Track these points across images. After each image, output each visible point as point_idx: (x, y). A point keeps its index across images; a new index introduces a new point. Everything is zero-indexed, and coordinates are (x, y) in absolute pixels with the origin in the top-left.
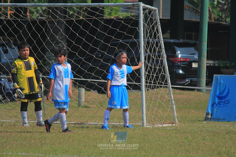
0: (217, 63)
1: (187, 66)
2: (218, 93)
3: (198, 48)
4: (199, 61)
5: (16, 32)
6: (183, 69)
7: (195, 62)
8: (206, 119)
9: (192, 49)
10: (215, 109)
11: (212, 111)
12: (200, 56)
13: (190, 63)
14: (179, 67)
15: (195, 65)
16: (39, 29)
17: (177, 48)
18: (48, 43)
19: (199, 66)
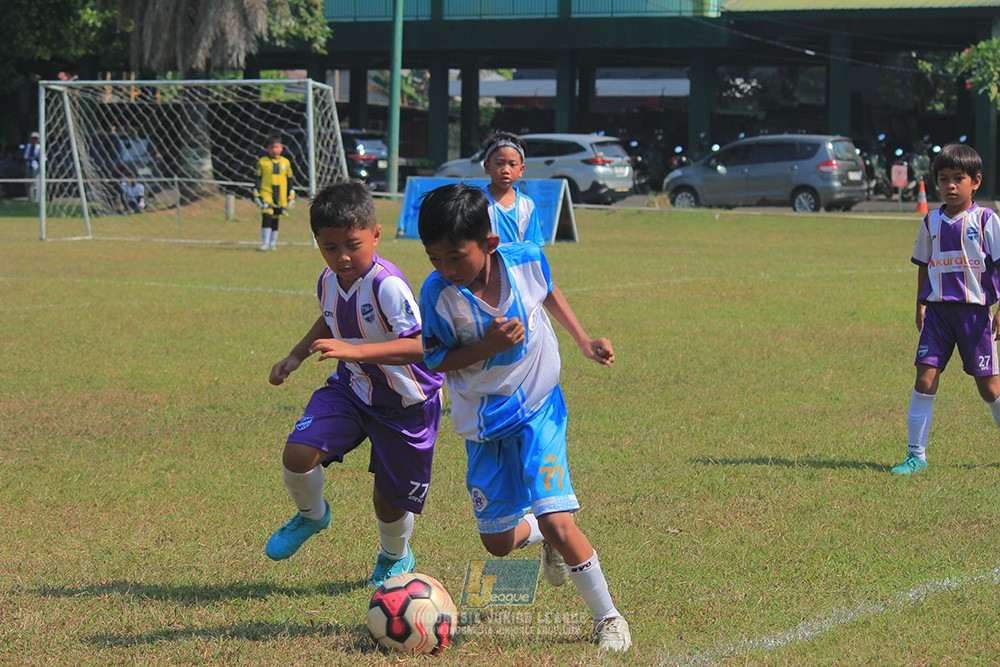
0: (411, 162)
1: (372, 167)
2: (413, 202)
3: (386, 140)
4: (388, 159)
5: (142, 119)
6: (366, 169)
7: (382, 159)
8: (398, 236)
9: (379, 143)
10: (409, 224)
11: (406, 225)
12: (389, 151)
13: (376, 162)
14: (361, 167)
15: (382, 165)
16: (172, 116)
17: (358, 141)
18: (185, 136)
19: (389, 165)
